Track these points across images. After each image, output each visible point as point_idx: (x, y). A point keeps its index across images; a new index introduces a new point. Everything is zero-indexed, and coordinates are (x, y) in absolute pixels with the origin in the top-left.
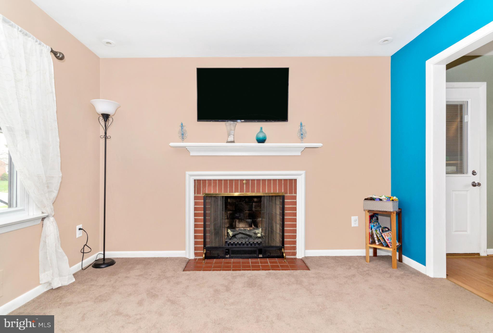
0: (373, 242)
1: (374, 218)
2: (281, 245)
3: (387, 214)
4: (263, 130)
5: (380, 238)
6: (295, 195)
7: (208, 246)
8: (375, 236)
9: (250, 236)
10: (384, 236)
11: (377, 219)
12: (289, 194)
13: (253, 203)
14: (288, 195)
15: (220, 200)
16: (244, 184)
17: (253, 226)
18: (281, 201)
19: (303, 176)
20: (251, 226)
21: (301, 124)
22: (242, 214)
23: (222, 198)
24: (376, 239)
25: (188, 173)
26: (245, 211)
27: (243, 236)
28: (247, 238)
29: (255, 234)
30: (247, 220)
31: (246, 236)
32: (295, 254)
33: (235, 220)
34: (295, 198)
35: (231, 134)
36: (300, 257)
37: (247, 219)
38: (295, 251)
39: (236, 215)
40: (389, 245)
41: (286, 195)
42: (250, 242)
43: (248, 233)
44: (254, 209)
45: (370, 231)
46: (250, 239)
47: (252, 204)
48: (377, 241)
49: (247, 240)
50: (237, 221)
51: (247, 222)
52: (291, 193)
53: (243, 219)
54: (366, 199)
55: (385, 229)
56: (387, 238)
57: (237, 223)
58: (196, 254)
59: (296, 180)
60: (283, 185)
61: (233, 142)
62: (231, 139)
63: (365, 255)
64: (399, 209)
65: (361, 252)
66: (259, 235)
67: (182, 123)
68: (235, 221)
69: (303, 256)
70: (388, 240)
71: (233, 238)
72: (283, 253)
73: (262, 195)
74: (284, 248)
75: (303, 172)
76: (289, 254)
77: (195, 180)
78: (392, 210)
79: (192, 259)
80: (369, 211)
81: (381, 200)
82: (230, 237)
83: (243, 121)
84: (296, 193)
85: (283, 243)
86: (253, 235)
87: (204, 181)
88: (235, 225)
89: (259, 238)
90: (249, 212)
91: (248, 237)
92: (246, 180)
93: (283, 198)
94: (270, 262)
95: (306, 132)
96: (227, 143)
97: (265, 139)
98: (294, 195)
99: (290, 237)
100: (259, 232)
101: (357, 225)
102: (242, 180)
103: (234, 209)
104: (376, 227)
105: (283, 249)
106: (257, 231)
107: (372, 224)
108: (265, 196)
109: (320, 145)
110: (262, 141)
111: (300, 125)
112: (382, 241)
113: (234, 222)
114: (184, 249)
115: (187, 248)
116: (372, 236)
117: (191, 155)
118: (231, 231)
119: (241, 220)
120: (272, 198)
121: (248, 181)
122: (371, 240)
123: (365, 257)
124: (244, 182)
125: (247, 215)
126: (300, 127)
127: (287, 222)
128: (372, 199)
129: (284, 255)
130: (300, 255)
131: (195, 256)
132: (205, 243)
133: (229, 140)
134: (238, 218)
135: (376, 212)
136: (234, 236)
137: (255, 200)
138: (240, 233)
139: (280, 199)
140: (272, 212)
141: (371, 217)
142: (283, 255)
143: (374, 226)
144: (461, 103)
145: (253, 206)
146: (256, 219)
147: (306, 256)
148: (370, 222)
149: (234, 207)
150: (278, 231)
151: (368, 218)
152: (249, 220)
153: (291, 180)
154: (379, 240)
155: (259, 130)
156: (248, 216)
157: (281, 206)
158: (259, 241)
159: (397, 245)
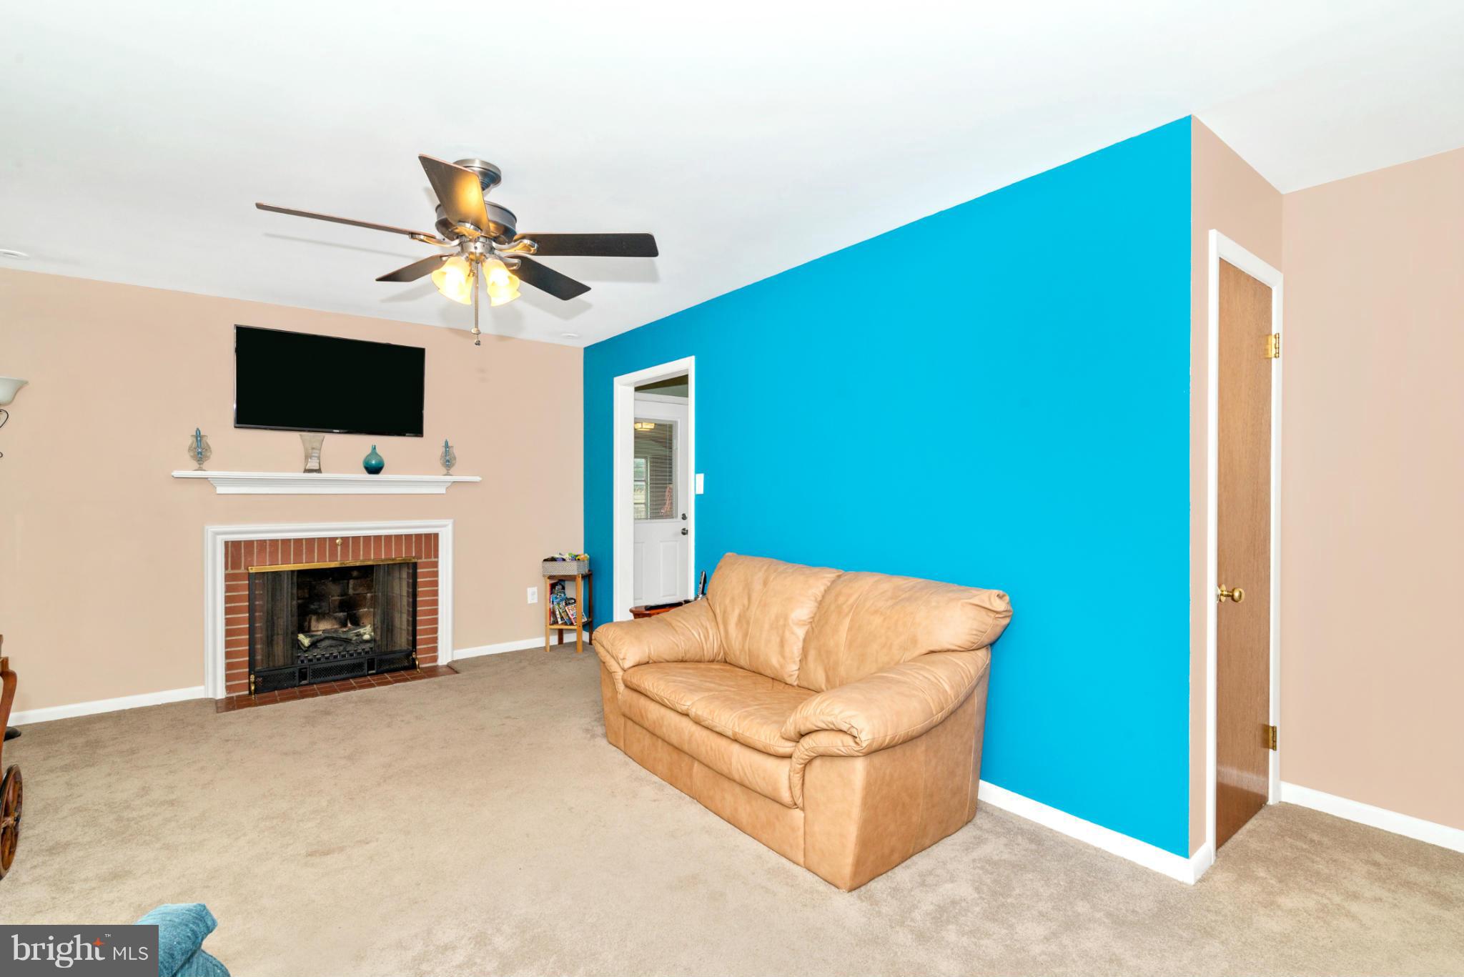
0: (556, 622)
1: (558, 587)
2: (411, 648)
3: (572, 578)
4: (378, 450)
5: (563, 614)
6: (436, 560)
7: (258, 668)
8: (557, 613)
9: (348, 641)
10: (567, 611)
11: (563, 588)
12: (425, 558)
13: (348, 580)
14: (424, 560)
15: (288, 578)
16: (337, 545)
17: (349, 625)
18: (411, 571)
19: (450, 527)
20: (345, 625)
21: (447, 446)
22: (323, 604)
23: (293, 572)
24: (558, 616)
25: (211, 529)
26: (332, 597)
27: (334, 642)
28: (341, 645)
29: (357, 636)
30: (337, 614)
31: (338, 643)
32: (435, 659)
33: (310, 615)
34: (435, 565)
35: (314, 456)
36: (445, 663)
37: (337, 612)
38: (436, 654)
39: (312, 607)
40: (574, 622)
41: (419, 561)
42: (348, 651)
43: (344, 636)
44: (351, 592)
45: (551, 606)
46: (349, 645)
47: (348, 583)
48: (559, 620)
49: (341, 648)
50: (314, 618)
51: (335, 618)
52: (428, 556)
53: (328, 613)
54: (545, 560)
55: (568, 602)
56: (571, 612)
57: (313, 623)
58: (229, 689)
59: (436, 536)
60: (414, 544)
61: (319, 471)
62: (313, 464)
63: (544, 645)
64: (589, 571)
65: (539, 642)
66: (367, 637)
67: (198, 429)
68: (308, 619)
69: (450, 660)
70: (572, 615)
71: (311, 648)
72: (414, 660)
73: (375, 564)
74: (415, 651)
75: (449, 523)
76: (425, 661)
77: (226, 543)
78: (576, 573)
79: (222, 699)
80: (551, 577)
81: (564, 560)
82: (305, 647)
83: (338, 431)
84: (436, 556)
85: (414, 643)
86: (355, 638)
87: (249, 544)
88: (310, 626)
89: (367, 641)
90: (340, 598)
91: (343, 643)
92: (342, 538)
93: (415, 566)
94: (391, 677)
95: (455, 458)
96: (304, 472)
97: (380, 466)
98: (433, 559)
99: (425, 632)
100: (367, 632)
101: (535, 601)
102: (333, 539)
103: (307, 596)
104: (558, 600)
105: (414, 653)
106: (362, 631)
107: (555, 596)
108: (380, 565)
109: (478, 479)
110: (374, 469)
111: (444, 445)
112: (566, 618)
113: (306, 621)
114: (202, 683)
115: (210, 678)
116: (553, 613)
117: (218, 492)
118: (306, 636)
119: (322, 616)
120: (391, 568)
121: (345, 539)
122: (552, 619)
123: (545, 648)
124: (337, 541)
125: (337, 603)
126: (444, 449)
127: (421, 607)
128: (553, 559)
129: (417, 663)
130: (444, 659)
131: (228, 693)
132: (252, 664)
133: (309, 466)
134: (315, 612)
135: (562, 578)
136: (314, 645)
137: (355, 573)
138: (326, 638)
139: (408, 568)
140: (393, 593)
141: (553, 586)
142: (415, 663)
143: (556, 598)
144: (670, 423)
145: (351, 586)
146: (354, 612)
147: (455, 659)
148: (552, 593)
149: (306, 591)
150: (405, 626)
151: (548, 588)
152: (341, 615)
153: (428, 536)
154: (562, 618)
155: (369, 451)
156: (339, 607)
157: (411, 581)
158: (367, 647)
159: (583, 621)
